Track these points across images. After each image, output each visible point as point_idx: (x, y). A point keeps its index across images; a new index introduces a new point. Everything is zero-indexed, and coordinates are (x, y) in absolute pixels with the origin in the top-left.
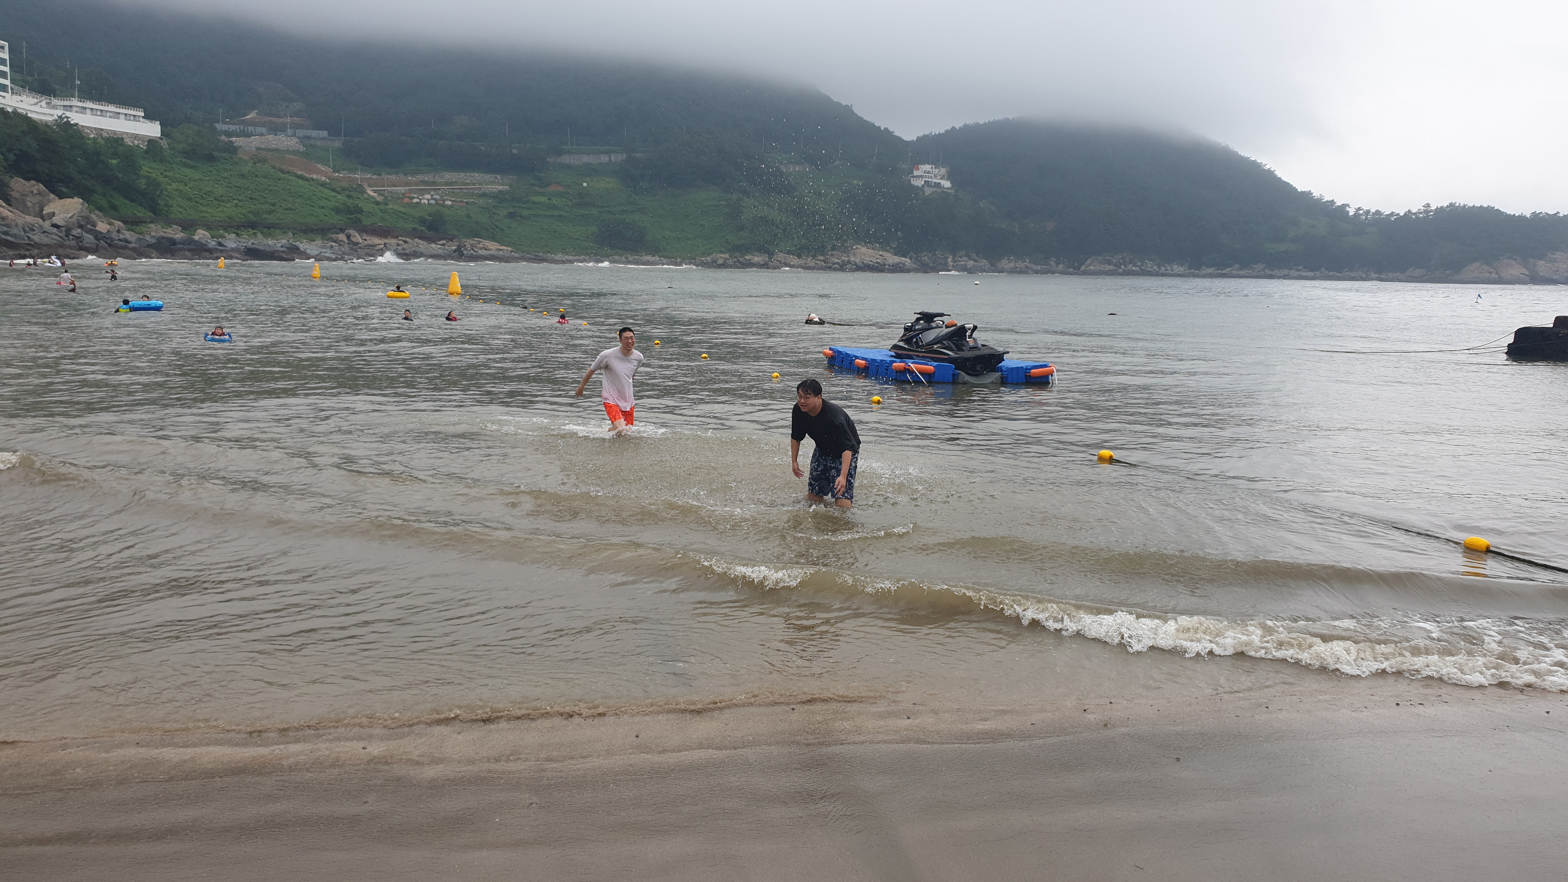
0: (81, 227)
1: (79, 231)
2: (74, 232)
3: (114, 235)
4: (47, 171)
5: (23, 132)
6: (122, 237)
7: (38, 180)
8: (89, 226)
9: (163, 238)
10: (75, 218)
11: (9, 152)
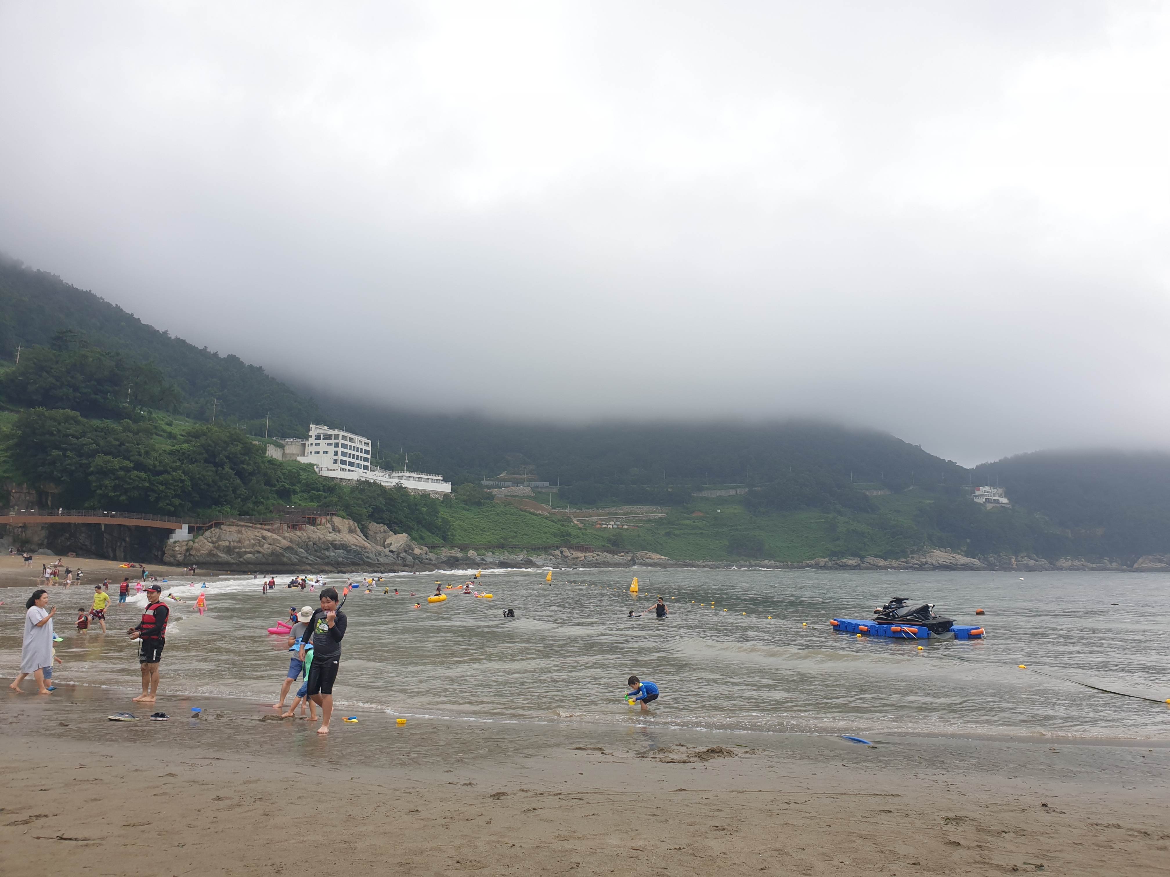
0: (405, 551)
1: (404, 554)
2: (402, 555)
3: (424, 556)
4: (388, 518)
5: (378, 494)
6: (428, 557)
7: (384, 524)
8: (410, 551)
9: (451, 557)
10: (403, 546)
11: (369, 507)
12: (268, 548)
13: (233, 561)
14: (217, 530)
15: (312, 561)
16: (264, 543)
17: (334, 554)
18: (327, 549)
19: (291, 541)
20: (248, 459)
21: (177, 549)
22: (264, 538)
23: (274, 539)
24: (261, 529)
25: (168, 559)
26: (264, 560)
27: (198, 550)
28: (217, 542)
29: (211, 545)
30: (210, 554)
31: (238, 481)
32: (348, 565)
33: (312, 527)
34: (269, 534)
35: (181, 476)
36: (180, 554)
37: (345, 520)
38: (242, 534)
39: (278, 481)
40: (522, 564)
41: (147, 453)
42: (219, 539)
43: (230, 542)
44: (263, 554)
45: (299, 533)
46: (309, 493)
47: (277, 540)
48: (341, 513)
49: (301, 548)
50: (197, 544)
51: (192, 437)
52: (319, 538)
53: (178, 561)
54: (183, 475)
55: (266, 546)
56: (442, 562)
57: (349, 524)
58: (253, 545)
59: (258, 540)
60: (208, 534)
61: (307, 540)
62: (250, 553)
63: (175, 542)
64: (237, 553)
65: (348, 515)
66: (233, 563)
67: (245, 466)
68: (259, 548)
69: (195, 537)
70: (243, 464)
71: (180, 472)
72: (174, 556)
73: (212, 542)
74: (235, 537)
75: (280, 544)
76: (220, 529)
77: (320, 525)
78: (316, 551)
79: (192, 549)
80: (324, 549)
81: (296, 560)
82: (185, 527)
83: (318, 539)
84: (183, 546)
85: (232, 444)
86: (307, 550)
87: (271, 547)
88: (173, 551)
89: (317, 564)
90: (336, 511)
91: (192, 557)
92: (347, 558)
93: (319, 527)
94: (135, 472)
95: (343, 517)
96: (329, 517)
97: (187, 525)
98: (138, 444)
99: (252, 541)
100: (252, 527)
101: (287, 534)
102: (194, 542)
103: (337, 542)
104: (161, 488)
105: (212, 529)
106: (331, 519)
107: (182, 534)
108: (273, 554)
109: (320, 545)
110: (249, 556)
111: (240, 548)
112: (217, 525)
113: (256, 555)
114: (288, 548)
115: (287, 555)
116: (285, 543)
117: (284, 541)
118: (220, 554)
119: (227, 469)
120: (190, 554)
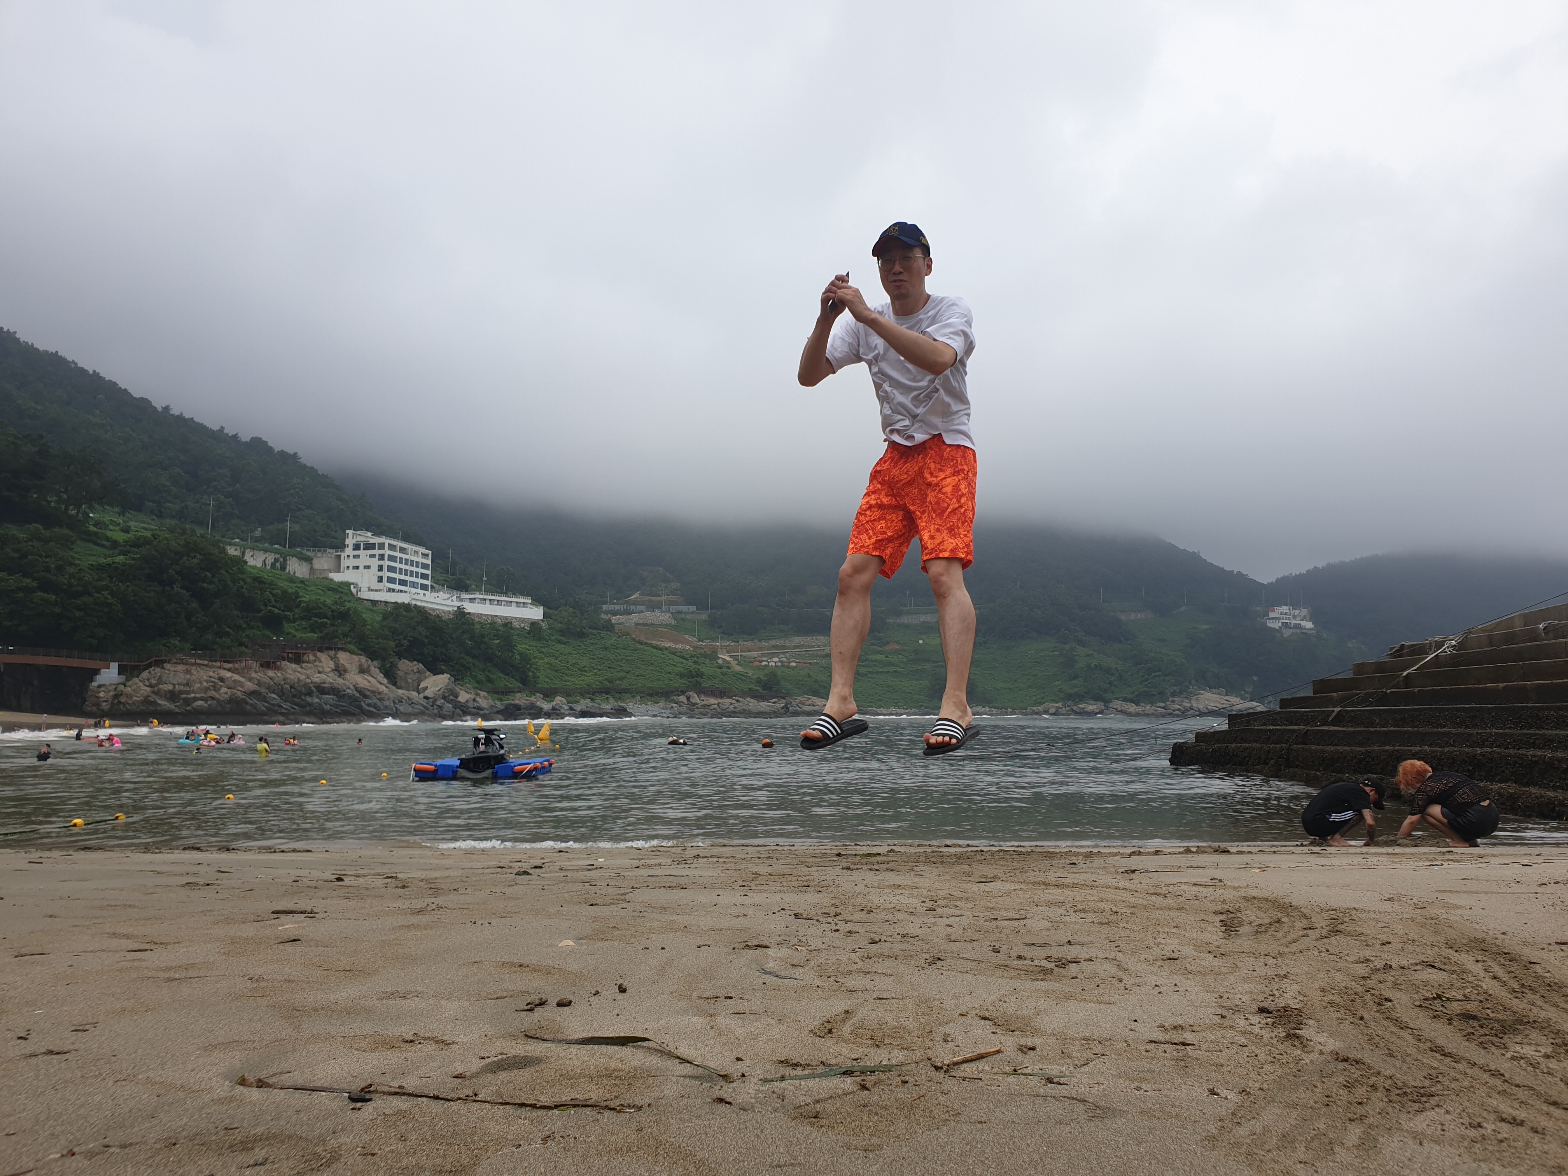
0: (444, 698)
1: (442, 701)
2: (438, 703)
3: (471, 704)
4: (431, 653)
6: (476, 705)
7: (419, 661)
8: (451, 697)
9: (511, 704)
10: (442, 690)
11: (405, 639)
12: (226, 693)
13: (177, 710)
14: (158, 670)
15: (286, 709)
16: (221, 686)
17: (318, 700)
18: (310, 694)
19: (259, 684)
20: (210, 575)
21: (102, 695)
22: (221, 679)
23: (235, 681)
24: (220, 668)
25: (89, 709)
26: (219, 709)
27: (129, 696)
28: (156, 685)
29: (148, 689)
30: (146, 701)
31: (195, 605)
32: (338, 715)
33: (294, 666)
34: (228, 674)
35: (107, 598)
36: (106, 701)
37: (354, 656)
38: (191, 674)
39: (266, 605)
40: (610, 713)
41: (60, 568)
42: (160, 681)
43: (174, 685)
44: (218, 701)
45: (270, 673)
46: (310, 620)
47: (240, 682)
48: (351, 647)
49: (274, 693)
50: (129, 689)
51: (130, 546)
52: (299, 679)
53: (103, 710)
54: (110, 597)
55: (223, 690)
56: (498, 712)
57: (359, 661)
58: (207, 689)
59: (213, 682)
60: (145, 674)
61: (283, 683)
62: (201, 699)
63: (100, 686)
64: (183, 699)
65: (360, 649)
66: (178, 713)
67: (205, 585)
68: (213, 692)
69: (127, 680)
70: (204, 582)
71: (105, 593)
72: (98, 705)
73: (150, 686)
74: (182, 678)
75: (243, 687)
76: (163, 668)
77: (308, 662)
78: (294, 696)
79: (121, 695)
80: (305, 695)
81: (264, 709)
82: (114, 666)
83: (296, 680)
84: (110, 691)
85: (188, 555)
86: (281, 694)
87: (229, 691)
88: (97, 697)
89: (294, 713)
90: (345, 644)
91: (121, 706)
92: (337, 706)
93: (304, 665)
94: (39, 594)
95: (352, 652)
96: (332, 653)
97: (117, 664)
98: (46, 557)
99: (205, 684)
100: (206, 666)
101: (254, 675)
102: (125, 686)
103: (326, 685)
104: (78, 614)
105: (151, 669)
106: (335, 655)
107: (109, 675)
108: (232, 700)
109: (299, 689)
110: (200, 703)
111: (188, 693)
112: (159, 663)
113: (209, 702)
114: (253, 693)
115: (250, 702)
116: (250, 686)
117: (249, 683)
118: (159, 701)
119: (177, 588)
120: (120, 702)
